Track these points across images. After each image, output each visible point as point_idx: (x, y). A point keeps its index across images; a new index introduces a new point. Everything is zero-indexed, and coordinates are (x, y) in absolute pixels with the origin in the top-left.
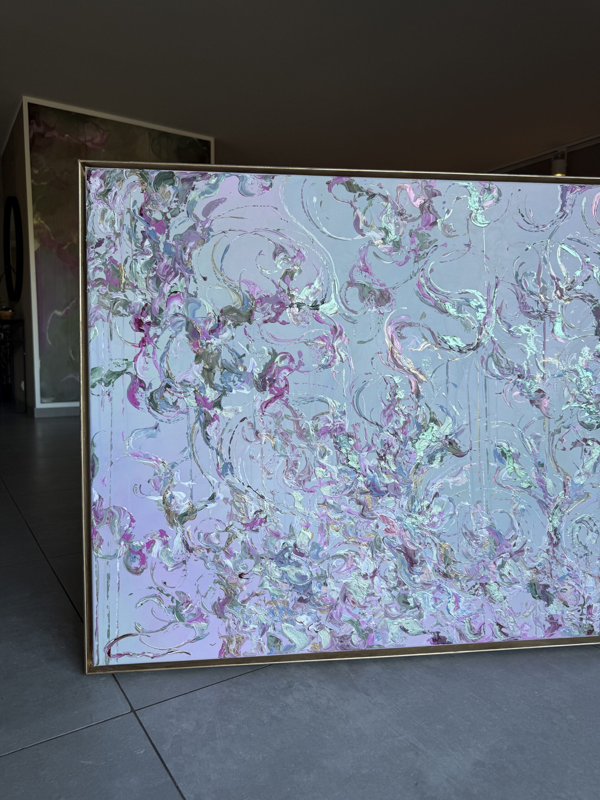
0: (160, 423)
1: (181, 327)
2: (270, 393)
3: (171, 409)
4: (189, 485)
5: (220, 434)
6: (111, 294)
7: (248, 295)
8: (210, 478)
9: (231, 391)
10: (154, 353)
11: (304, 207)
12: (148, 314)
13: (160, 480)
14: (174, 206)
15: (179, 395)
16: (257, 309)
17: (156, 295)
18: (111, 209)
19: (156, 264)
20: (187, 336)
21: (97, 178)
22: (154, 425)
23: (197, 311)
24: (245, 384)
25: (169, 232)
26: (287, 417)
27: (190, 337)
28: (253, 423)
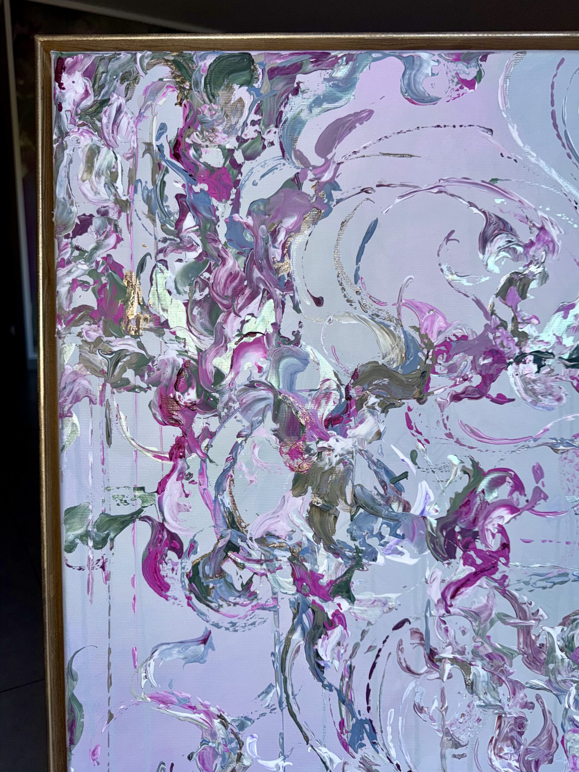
0: (214, 630)
1: (263, 412)
2: (464, 564)
3: (238, 600)
4: (278, 766)
5: (347, 656)
6: (109, 342)
7: (416, 336)
8: (324, 751)
9: (375, 560)
10: (202, 473)
11: (555, 126)
12: (190, 386)
13: (215, 754)
14: (250, 133)
15: (257, 567)
16: (437, 368)
17: (208, 342)
18: (108, 146)
19: (209, 271)
20: (276, 433)
21: (78, 76)
22: (200, 634)
23: (299, 375)
24: (406, 542)
25: (238, 194)
26: (503, 618)
27: (283, 435)
28: (423, 631)
